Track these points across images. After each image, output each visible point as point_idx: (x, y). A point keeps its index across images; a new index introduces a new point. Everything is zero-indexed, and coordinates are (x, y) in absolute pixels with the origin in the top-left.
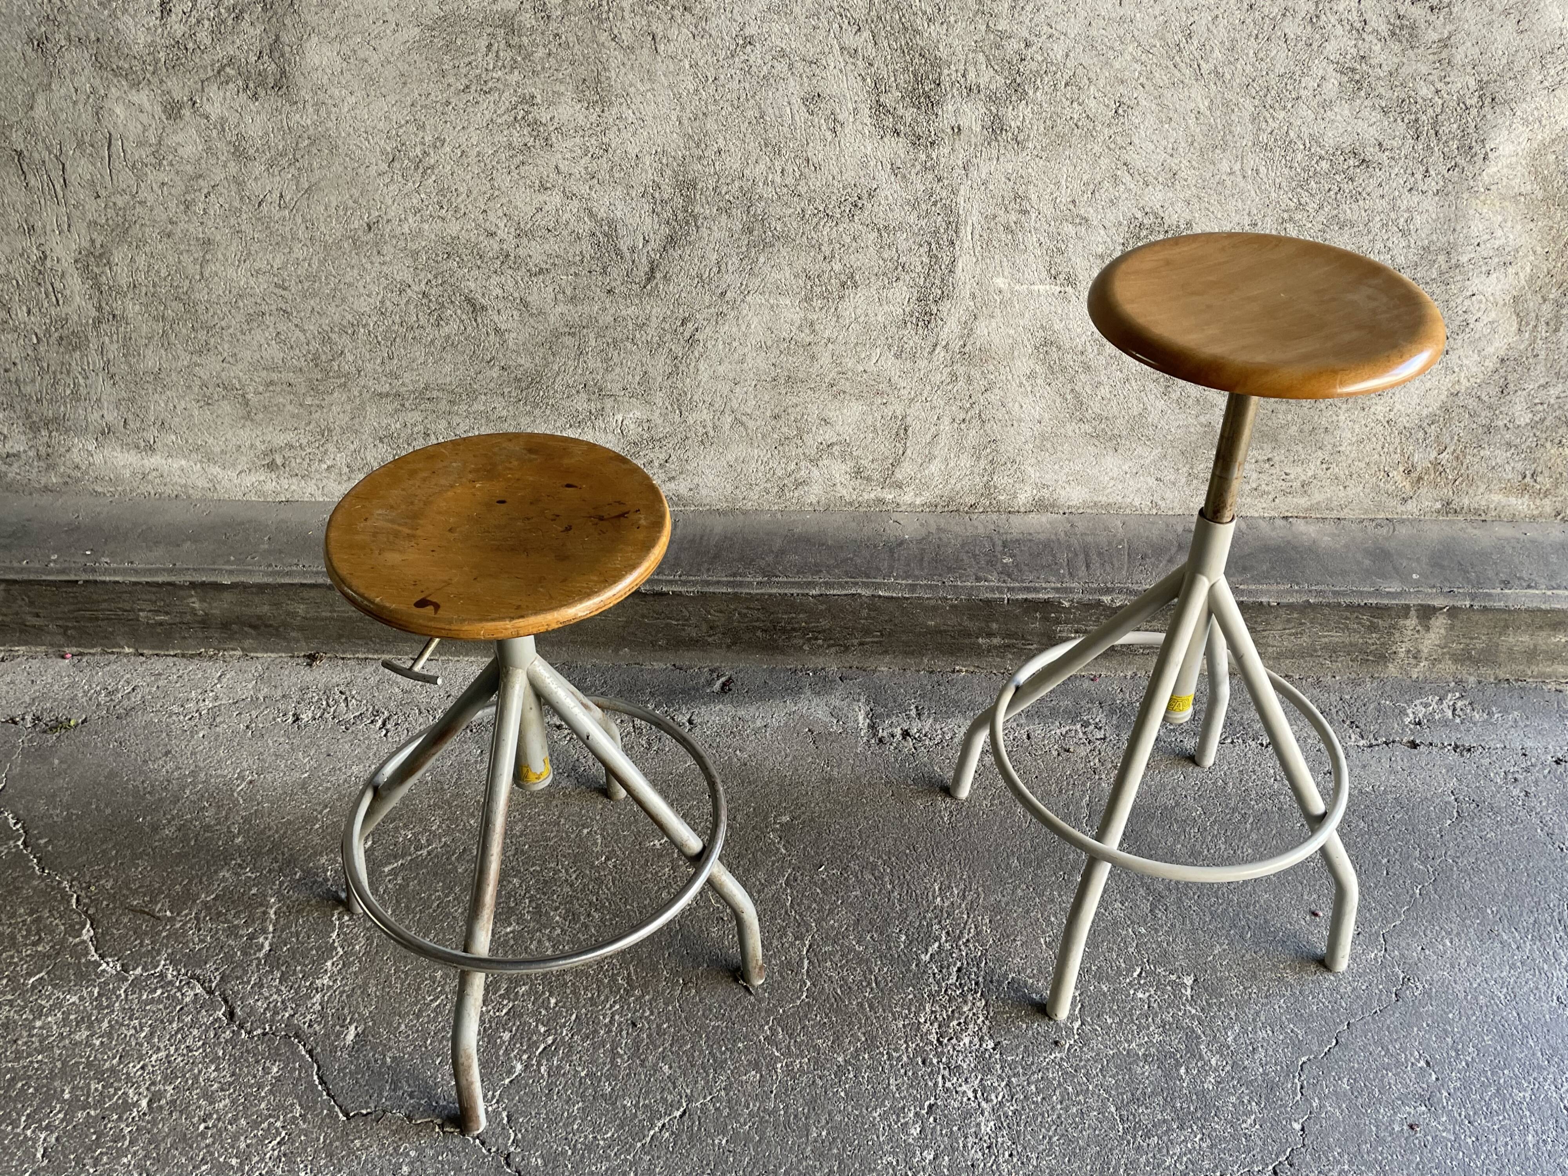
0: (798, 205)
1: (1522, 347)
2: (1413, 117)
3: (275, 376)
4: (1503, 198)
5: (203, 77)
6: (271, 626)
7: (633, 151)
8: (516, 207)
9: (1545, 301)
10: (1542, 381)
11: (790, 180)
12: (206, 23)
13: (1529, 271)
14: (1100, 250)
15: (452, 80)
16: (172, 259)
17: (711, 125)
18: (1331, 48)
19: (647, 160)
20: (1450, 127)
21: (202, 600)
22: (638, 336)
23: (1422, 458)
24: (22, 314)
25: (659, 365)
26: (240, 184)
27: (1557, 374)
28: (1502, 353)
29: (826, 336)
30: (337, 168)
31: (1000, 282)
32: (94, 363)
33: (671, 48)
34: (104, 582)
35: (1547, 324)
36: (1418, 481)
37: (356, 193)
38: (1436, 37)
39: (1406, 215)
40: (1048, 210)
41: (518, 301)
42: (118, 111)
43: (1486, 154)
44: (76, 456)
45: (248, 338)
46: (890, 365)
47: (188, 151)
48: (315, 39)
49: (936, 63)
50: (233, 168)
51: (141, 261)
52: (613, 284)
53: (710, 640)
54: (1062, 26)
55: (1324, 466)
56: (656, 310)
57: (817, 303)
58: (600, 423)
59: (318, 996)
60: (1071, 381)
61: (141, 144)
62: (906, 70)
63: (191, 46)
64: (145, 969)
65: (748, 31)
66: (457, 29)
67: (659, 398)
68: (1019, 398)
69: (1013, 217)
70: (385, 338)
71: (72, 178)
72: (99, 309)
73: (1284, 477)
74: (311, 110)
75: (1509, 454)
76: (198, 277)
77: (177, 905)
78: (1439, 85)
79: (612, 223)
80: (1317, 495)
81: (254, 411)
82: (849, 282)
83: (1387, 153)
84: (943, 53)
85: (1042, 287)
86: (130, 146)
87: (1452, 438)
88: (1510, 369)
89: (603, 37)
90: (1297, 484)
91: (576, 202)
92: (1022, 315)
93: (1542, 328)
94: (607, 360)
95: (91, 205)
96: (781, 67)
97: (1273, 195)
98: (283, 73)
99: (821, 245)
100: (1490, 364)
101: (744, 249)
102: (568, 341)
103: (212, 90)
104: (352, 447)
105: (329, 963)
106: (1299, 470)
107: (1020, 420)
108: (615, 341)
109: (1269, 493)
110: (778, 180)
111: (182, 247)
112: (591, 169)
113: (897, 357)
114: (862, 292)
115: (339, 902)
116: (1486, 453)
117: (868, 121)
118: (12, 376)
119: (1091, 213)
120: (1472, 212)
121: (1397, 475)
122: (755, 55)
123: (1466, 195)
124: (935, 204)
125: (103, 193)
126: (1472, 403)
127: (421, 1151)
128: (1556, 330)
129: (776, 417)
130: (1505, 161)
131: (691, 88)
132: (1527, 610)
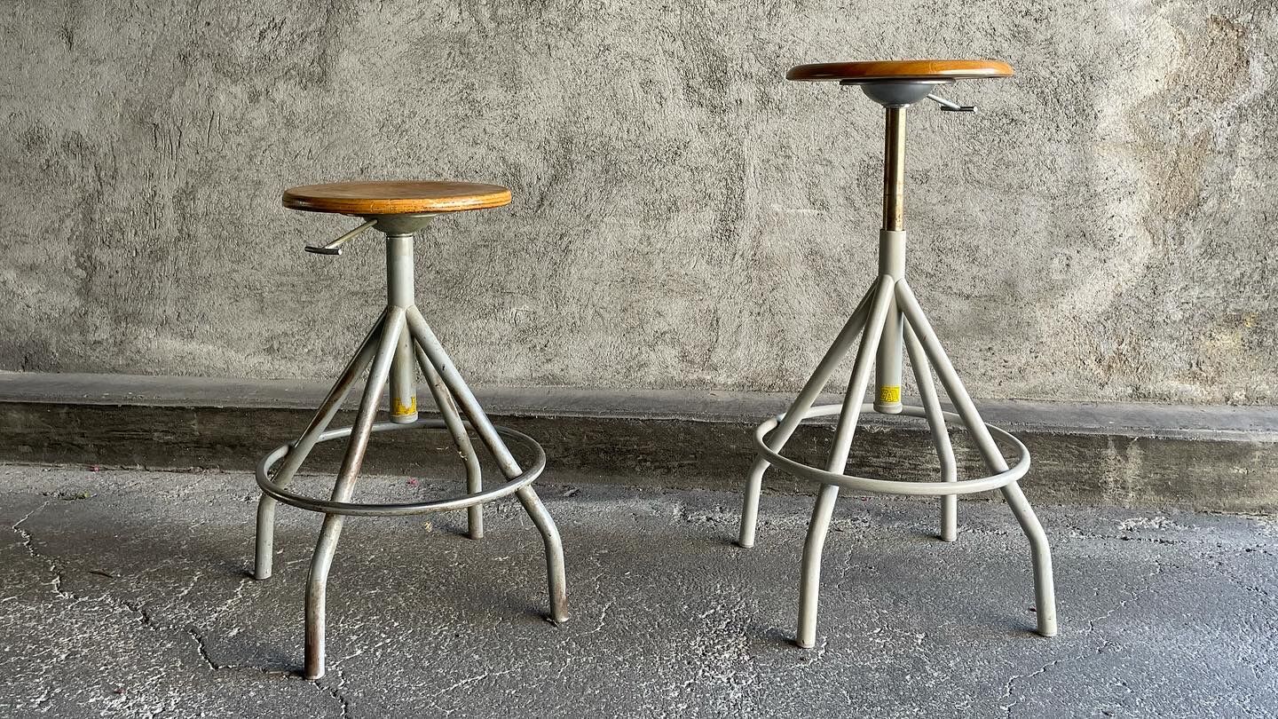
0: (638, 153)
1: (1160, 256)
2: (1039, 90)
3: (284, 279)
4: (1116, 146)
5: (276, 76)
6: (244, 445)
7: (533, 118)
8: (456, 157)
9: (1167, 221)
10: (1182, 285)
11: (633, 137)
12: (284, 44)
13: (1149, 199)
14: (842, 183)
15: (425, 75)
16: (234, 194)
17: (583, 101)
18: (975, 45)
19: (542, 124)
20: (1066, 97)
21: (200, 422)
22: (530, 247)
23: (1108, 348)
24: (131, 236)
25: (544, 268)
26: (286, 142)
27: (1192, 278)
28: (1146, 261)
29: (658, 247)
30: (347, 132)
31: (776, 207)
32: (169, 270)
33: (559, 54)
34: (136, 406)
35: (1173, 238)
36: (1109, 369)
37: (357, 148)
38: (1043, 38)
39: (1051, 158)
40: (804, 156)
41: (452, 222)
42: (221, 98)
43: (1096, 115)
44: (140, 344)
45: (272, 251)
46: (704, 269)
47: (257, 123)
48: (346, 51)
49: (724, 60)
50: (284, 133)
51: (215, 197)
52: (516, 209)
53: (565, 461)
54: (801, 35)
55: (1033, 355)
56: (544, 228)
57: (652, 223)
58: (500, 314)
59: (216, 615)
60: (834, 283)
61: (231, 119)
62: (704, 64)
63: (272, 57)
64: (90, 598)
65: (606, 42)
66: (431, 44)
67: (542, 294)
68: (797, 296)
69: (781, 161)
70: (362, 251)
71: (185, 140)
72: (180, 231)
73: (1004, 364)
74: (337, 95)
75: (1173, 345)
76: (247, 207)
77: (125, 572)
78: (1052, 69)
79: (517, 167)
80: (1032, 381)
81: (266, 306)
82: (673, 207)
83: (1027, 114)
84: (727, 53)
85: (805, 211)
86: (224, 120)
87: (1126, 332)
88: (1155, 275)
89: (519, 47)
90: (1015, 370)
91: (495, 153)
92: (794, 231)
93: (1170, 241)
94: (507, 266)
95: (192, 158)
96: (627, 64)
97: (956, 144)
98: (324, 73)
99: (653, 181)
100: (1140, 270)
101: (603, 184)
102: (484, 251)
103: (281, 85)
104: (327, 334)
105: (229, 601)
106: (1015, 357)
107: (800, 314)
108: (514, 252)
109: (995, 378)
110: (625, 137)
111: (242, 187)
112: (507, 129)
113: (708, 263)
114: (682, 214)
115: (247, 575)
116: (1155, 344)
117: (682, 97)
118: (113, 280)
119: (833, 157)
120: (1096, 155)
121: (1091, 362)
122: (611, 57)
123: (1089, 143)
124: (728, 152)
125: (201, 151)
126: (1134, 302)
127: (267, 687)
128: (1181, 244)
129: (625, 310)
130: (1109, 120)
131: (571, 77)
132: (1203, 442)
